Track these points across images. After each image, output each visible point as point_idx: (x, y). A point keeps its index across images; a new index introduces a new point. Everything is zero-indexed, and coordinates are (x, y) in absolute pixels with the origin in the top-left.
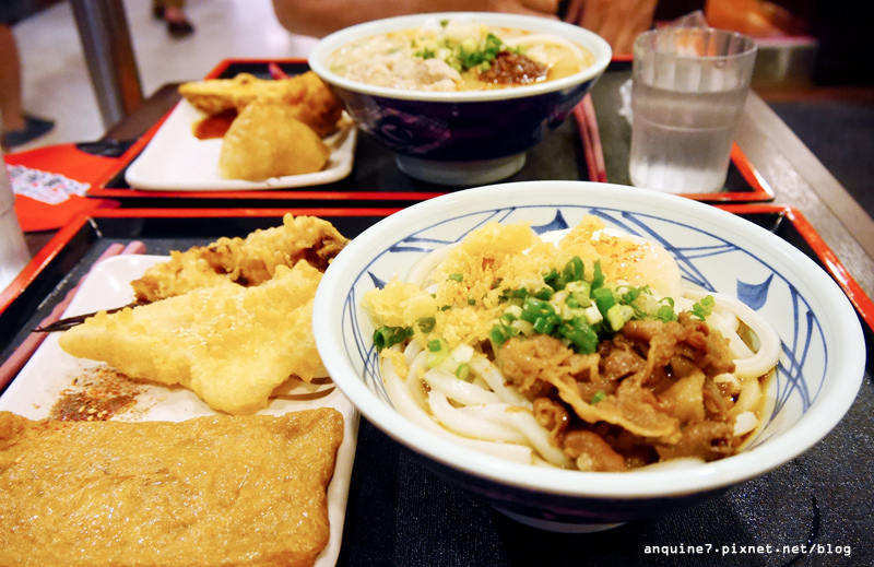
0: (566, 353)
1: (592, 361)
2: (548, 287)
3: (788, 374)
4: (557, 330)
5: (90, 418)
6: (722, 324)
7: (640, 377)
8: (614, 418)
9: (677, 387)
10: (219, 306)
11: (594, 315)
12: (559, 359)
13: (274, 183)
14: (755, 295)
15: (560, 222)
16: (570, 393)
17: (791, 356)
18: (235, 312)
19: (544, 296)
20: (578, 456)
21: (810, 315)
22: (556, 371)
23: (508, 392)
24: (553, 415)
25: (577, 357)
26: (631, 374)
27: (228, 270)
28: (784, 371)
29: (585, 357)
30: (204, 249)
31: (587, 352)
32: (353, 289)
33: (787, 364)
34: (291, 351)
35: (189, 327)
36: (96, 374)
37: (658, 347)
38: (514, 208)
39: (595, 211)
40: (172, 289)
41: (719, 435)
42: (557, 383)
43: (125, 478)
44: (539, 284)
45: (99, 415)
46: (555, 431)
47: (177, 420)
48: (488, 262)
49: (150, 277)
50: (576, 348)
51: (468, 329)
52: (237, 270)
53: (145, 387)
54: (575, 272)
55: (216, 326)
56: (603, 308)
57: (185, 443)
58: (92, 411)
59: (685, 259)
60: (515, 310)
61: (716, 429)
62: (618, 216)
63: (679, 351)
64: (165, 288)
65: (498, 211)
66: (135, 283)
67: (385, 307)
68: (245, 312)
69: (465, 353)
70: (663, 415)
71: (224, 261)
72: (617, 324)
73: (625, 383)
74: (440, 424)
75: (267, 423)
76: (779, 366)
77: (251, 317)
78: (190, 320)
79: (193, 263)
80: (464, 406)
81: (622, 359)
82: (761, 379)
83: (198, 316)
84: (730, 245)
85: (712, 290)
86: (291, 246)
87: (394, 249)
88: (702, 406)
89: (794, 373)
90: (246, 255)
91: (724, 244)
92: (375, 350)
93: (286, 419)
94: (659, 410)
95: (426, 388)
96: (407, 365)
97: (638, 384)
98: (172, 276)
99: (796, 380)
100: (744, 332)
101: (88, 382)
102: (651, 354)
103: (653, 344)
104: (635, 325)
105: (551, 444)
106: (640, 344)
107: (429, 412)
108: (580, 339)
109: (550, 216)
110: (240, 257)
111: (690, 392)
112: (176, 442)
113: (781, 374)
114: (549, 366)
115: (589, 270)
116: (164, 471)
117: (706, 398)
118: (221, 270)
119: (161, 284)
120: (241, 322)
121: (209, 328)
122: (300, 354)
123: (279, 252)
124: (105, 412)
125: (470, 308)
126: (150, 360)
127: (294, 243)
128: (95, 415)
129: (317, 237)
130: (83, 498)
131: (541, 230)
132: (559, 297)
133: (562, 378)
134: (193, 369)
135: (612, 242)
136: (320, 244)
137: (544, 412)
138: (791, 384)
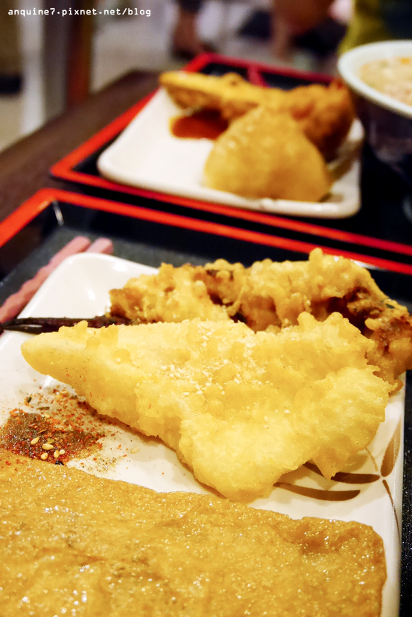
5: (44, 456)
10: (221, 348)
13: (268, 204)
18: (241, 361)
27: (225, 301)
30: (201, 269)
34: (314, 431)
35: (181, 365)
36: (52, 397)
40: (158, 310)
43: (93, 560)
45: (56, 455)
47: (158, 490)
49: (136, 290)
52: (236, 304)
53: (113, 429)
55: (216, 373)
57: (169, 524)
58: (47, 446)
64: (150, 307)
66: (114, 292)
68: (253, 364)
71: (222, 289)
75: (276, 524)
77: (261, 371)
78: (183, 359)
79: (187, 283)
83: (195, 355)
86: (315, 291)
90: (252, 288)
93: (306, 525)
98: (162, 294)
101: (45, 405)
110: (244, 289)
112: (158, 520)
116: (143, 561)
118: (216, 299)
119: (146, 302)
120: (247, 375)
121: (207, 374)
122: (327, 438)
123: (297, 295)
124: (63, 452)
126: (133, 399)
127: (321, 287)
128: (51, 452)
129: (352, 286)
130: (38, 573)
134: (185, 424)
136: (352, 296)
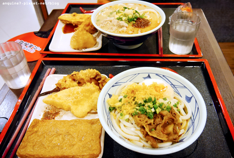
0: (147, 119)
1: (152, 121)
2: (144, 103)
3: (192, 121)
4: (145, 113)
5: (51, 118)
6: (181, 107)
7: (161, 125)
8: (155, 136)
9: (168, 127)
10: (75, 92)
11: (153, 110)
12: (145, 121)
13: (84, 50)
14: (189, 99)
15: (149, 77)
16: (147, 130)
17: (193, 116)
18: (79, 94)
19: (144, 105)
20: (148, 141)
21: (198, 108)
22: (145, 124)
23: (136, 126)
24: (144, 132)
25: (149, 120)
26: (159, 124)
27: (76, 80)
28: (192, 120)
29: (151, 120)
30: (70, 75)
31: (151, 119)
32: (105, 99)
33: (192, 118)
34: (91, 104)
35: (69, 97)
36: (50, 106)
37: (165, 119)
38: (139, 74)
39: (157, 74)
40: (64, 86)
41: (175, 138)
42: (145, 127)
43: (61, 134)
45: (53, 117)
46: (144, 135)
47: (69, 120)
48: (133, 92)
49: (60, 83)
50: (149, 118)
51: (128, 111)
52: (78, 81)
53: (61, 110)
54: (150, 100)
55: (75, 97)
56: (155, 109)
57: (71, 125)
58: (51, 116)
59: (176, 88)
60: (138, 108)
61: (175, 136)
62: (162, 76)
63: (169, 119)
64: (63, 86)
65: (136, 74)
66: (56, 84)
67: (111, 103)
68: (81, 94)
69: (127, 116)
70: (165, 135)
71: (75, 78)
72: (158, 112)
73: (158, 126)
74: (122, 131)
75: (87, 121)
76: (191, 118)
77: (82, 95)
78: (70, 96)
79: (68, 79)
80: (127, 127)
81: (158, 120)
82: (187, 120)
83: (71, 95)
84: (185, 87)
85: (181, 96)
86: (90, 77)
87: (113, 86)
88: (172, 132)
89: (193, 121)
90: (80, 77)
91: (184, 86)
92: (109, 112)
93: (91, 121)
94: (163, 133)
95: (120, 121)
96: (116, 116)
97: (160, 127)
98: (64, 83)
99: (193, 123)
100: (185, 109)
101: (49, 108)
102: (164, 121)
104: (161, 112)
105: (143, 137)
106: (162, 116)
107: (120, 127)
108: (150, 116)
109: (147, 75)
110: (78, 78)
111: (170, 128)
112: (69, 125)
115: (153, 99)
116: (68, 132)
117: (173, 129)
118: (74, 80)
119: (62, 85)
120: (80, 96)
121: (73, 98)
122: (93, 105)
123: (87, 78)
124: (54, 116)
125: (129, 105)
126: (62, 106)
127: (90, 76)
128: (52, 117)
129: (96, 75)
130: (53, 138)
131: (145, 78)
132: (146, 105)
133: (146, 125)
134: (71, 108)
135: (159, 87)
136: (96, 76)
137: (142, 131)
138: (192, 124)
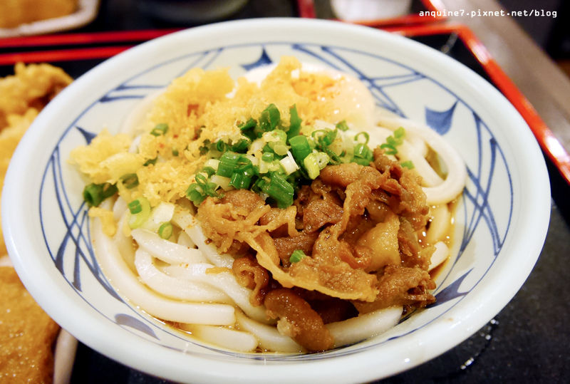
0: (263, 208)
1: (288, 215)
2: (244, 138)
3: (475, 201)
4: (254, 182)
6: (412, 154)
7: (336, 230)
8: (311, 284)
9: (373, 233)
11: (290, 165)
12: (255, 217)
14: (441, 121)
15: (265, 59)
17: (477, 182)
19: (242, 149)
20: (279, 319)
21: (493, 143)
22: (252, 232)
23: (210, 250)
24: (253, 276)
25: (275, 212)
26: (329, 224)
28: (470, 197)
29: (283, 211)
31: (285, 206)
32: (57, 148)
33: (473, 190)
37: (353, 197)
39: (297, 47)
41: (415, 285)
42: (254, 245)
44: (237, 136)
46: (256, 290)
48: (193, 108)
50: (272, 202)
51: (169, 186)
54: (271, 120)
56: (298, 159)
59: (379, 88)
60: (214, 164)
61: (415, 276)
62: (318, 51)
63: (374, 197)
67: (91, 165)
69: (166, 212)
70: (360, 272)
72: (313, 173)
73: (323, 235)
74: (146, 285)
76: (465, 191)
80: (170, 265)
81: (319, 208)
82: (450, 205)
84: (417, 74)
85: (403, 116)
87: (105, 99)
88: (397, 253)
89: (480, 201)
91: (408, 72)
92: (85, 207)
94: (354, 266)
95: (135, 244)
96: (115, 222)
97: (335, 237)
99: (482, 208)
100: (432, 159)
102: (347, 205)
103: (349, 193)
104: (330, 170)
105: (253, 304)
106: (337, 190)
107: (136, 273)
108: (276, 194)
109: (256, 55)
111: (385, 239)
113: (468, 201)
114: (246, 226)
115: (285, 117)
117: (401, 242)
125: (174, 160)
131: (248, 67)
132: (256, 146)
133: (258, 239)
135: (310, 80)
137: (244, 273)
138: (478, 213)
